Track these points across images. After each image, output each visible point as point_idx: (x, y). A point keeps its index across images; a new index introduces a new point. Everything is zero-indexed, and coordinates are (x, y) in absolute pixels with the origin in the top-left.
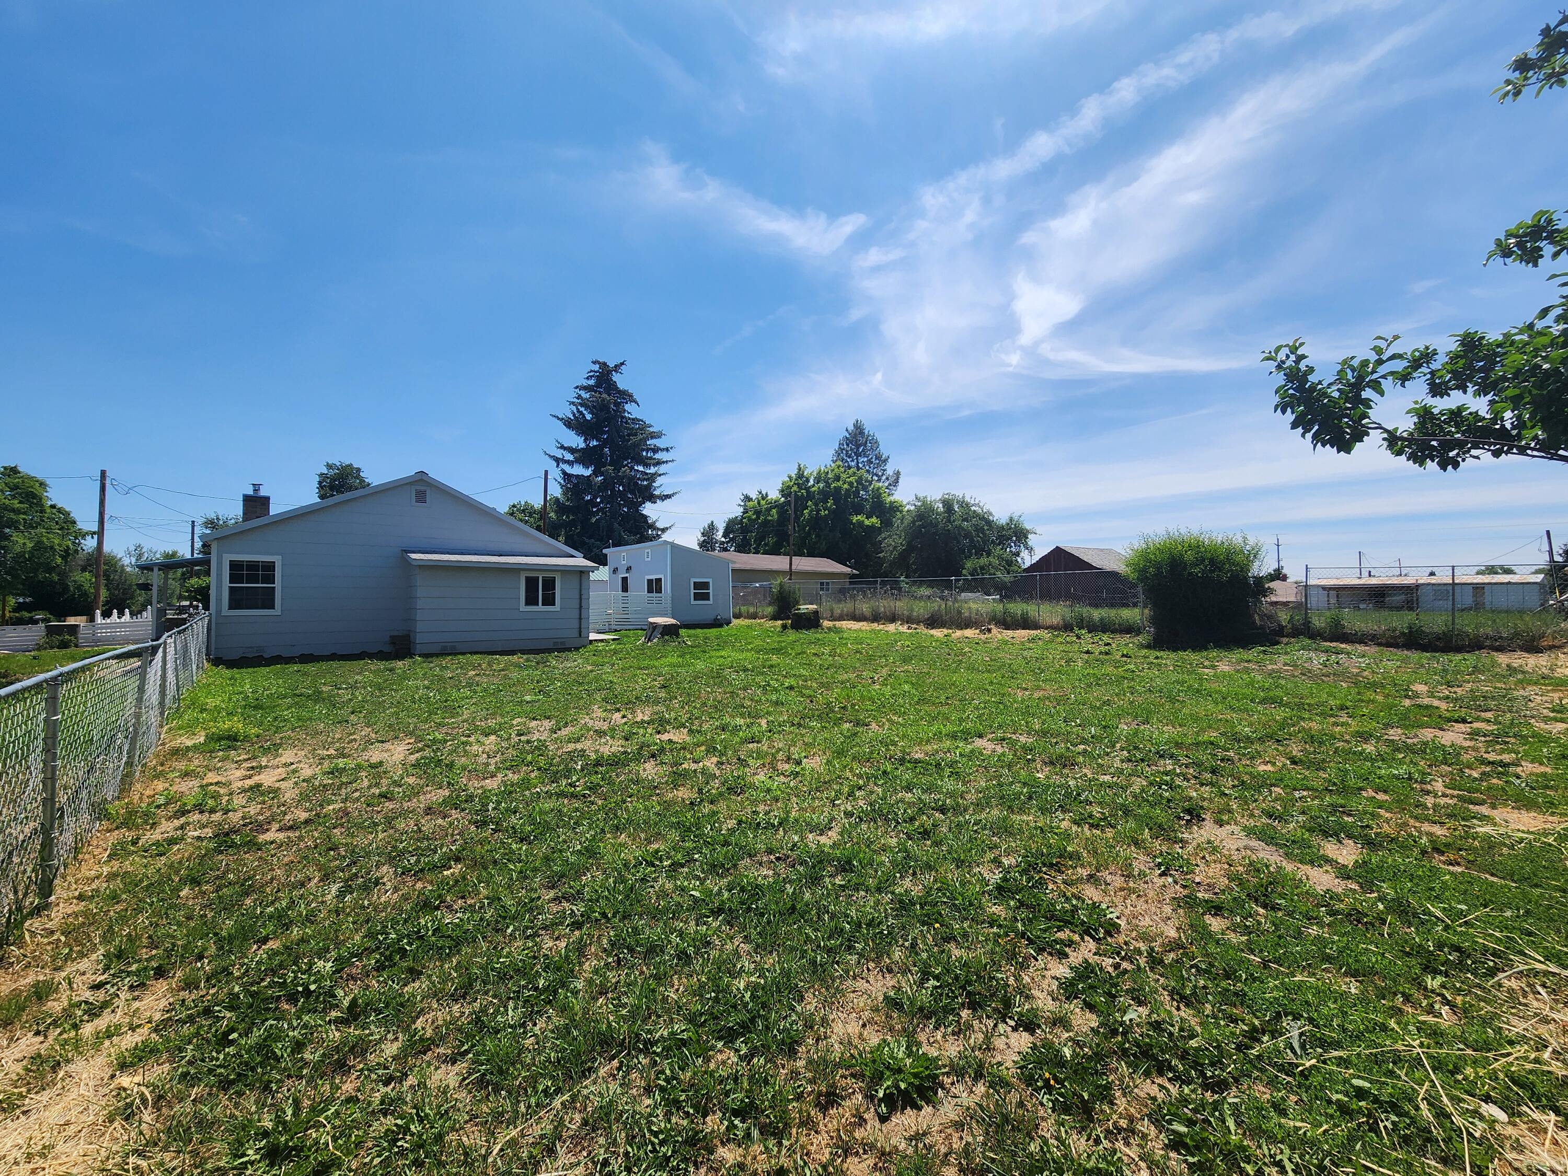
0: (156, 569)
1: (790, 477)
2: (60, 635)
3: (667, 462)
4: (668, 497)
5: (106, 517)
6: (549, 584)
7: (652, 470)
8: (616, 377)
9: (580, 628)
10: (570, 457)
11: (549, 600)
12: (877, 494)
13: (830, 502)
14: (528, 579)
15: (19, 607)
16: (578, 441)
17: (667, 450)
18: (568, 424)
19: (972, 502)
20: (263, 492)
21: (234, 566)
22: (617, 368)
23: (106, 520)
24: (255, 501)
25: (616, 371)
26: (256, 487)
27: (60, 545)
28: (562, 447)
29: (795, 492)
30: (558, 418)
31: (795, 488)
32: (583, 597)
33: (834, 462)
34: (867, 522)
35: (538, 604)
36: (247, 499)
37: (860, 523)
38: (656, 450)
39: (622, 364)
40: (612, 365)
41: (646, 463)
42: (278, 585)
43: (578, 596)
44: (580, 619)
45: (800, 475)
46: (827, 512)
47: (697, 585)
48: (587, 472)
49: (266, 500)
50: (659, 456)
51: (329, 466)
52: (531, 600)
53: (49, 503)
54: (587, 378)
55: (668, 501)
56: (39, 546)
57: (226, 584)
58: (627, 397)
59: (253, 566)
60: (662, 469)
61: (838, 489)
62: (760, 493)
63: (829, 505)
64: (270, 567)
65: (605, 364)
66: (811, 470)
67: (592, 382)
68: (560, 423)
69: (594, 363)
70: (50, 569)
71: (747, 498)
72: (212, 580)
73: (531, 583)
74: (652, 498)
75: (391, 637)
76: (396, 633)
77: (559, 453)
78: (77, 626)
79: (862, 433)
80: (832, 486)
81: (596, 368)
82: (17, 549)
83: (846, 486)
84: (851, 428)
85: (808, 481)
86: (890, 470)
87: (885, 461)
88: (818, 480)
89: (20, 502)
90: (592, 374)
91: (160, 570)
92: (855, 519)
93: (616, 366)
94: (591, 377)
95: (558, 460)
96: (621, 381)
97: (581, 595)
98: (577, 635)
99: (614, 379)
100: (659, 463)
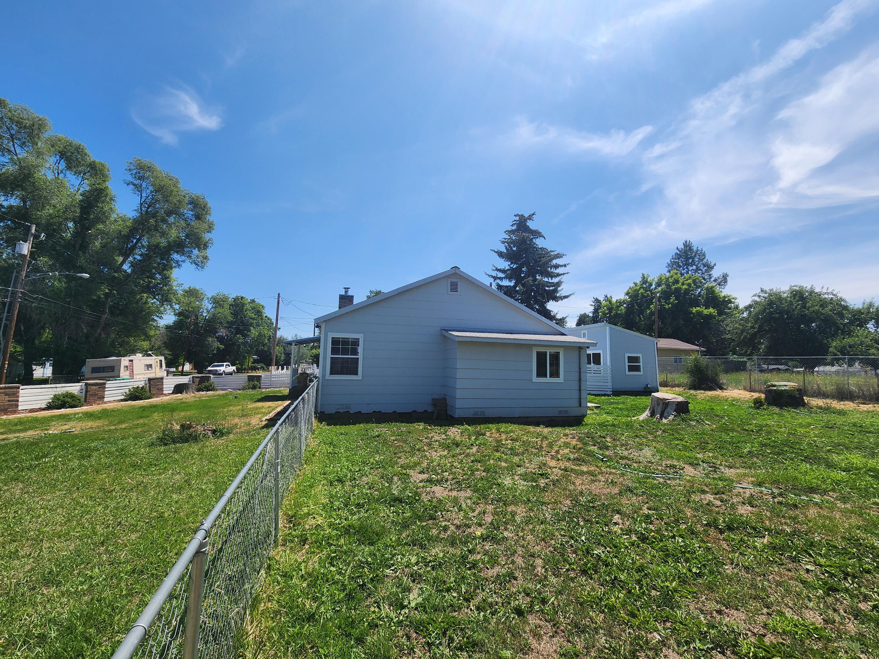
0: (293, 344)
1: (636, 284)
2: (253, 381)
3: (564, 274)
4: (566, 297)
5: (279, 317)
6: (555, 358)
7: (555, 280)
8: (529, 223)
9: (580, 399)
10: (502, 275)
11: (555, 374)
12: (711, 291)
13: (672, 299)
14: (538, 354)
15: (255, 361)
16: (505, 265)
17: (565, 266)
18: (500, 254)
20: (350, 293)
21: (335, 342)
22: (530, 217)
23: (279, 319)
24: (345, 299)
25: (530, 219)
26: (347, 289)
27: (267, 334)
28: (497, 270)
29: (642, 293)
30: (495, 252)
31: (642, 291)
32: (582, 370)
33: (669, 271)
34: (706, 312)
35: (546, 376)
36: (341, 297)
37: (699, 313)
38: (557, 266)
39: (533, 214)
40: (526, 216)
41: (552, 275)
42: (360, 356)
43: (577, 370)
44: (580, 390)
45: (644, 281)
46: (670, 306)
47: (631, 359)
48: (512, 284)
49: (352, 297)
50: (560, 270)
51: (371, 292)
52: (541, 373)
53: (265, 315)
54: (512, 225)
55: (565, 300)
56: (260, 335)
57: (329, 355)
58: (537, 234)
59: (345, 342)
60: (563, 278)
61: (678, 290)
62: (606, 296)
63: (671, 300)
64: (356, 342)
65: (522, 215)
66: (653, 277)
67: (514, 227)
68: (496, 254)
69: (515, 216)
70: (264, 345)
71: (597, 301)
72: (321, 351)
73: (541, 357)
74: (556, 299)
75: (432, 399)
76: (435, 397)
77: (494, 274)
78: (261, 376)
79: (691, 249)
80: (673, 287)
81: (517, 218)
82: (253, 336)
83: (685, 287)
84: (681, 246)
85: (651, 285)
86: (716, 273)
87: (712, 268)
88: (659, 285)
89: (255, 315)
90: (515, 222)
91: (295, 345)
92: (694, 310)
93: (529, 216)
94: (514, 224)
95: (495, 278)
96: (532, 225)
97: (580, 369)
98: (577, 405)
99: (528, 224)
100: (558, 275)
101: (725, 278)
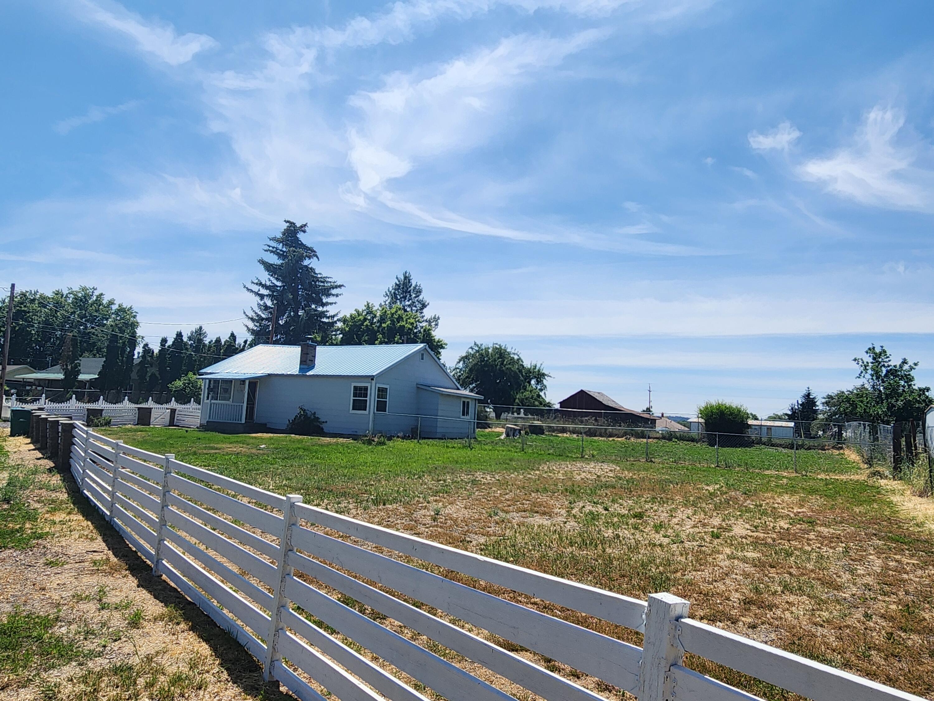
6: (468, 404)
8: (301, 236)
10: (264, 292)
11: (467, 413)
12: (427, 332)
14: (463, 402)
17: (339, 295)
19: (513, 351)
21: (379, 390)
22: (302, 228)
25: (302, 231)
31: (367, 322)
35: (465, 415)
39: (306, 225)
40: (298, 225)
41: (320, 303)
42: (388, 400)
45: (370, 311)
50: (331, 299)
52: (463, 413)
57: (376, 399)
58: (311, 253)
64: (386, 391)
65: (293, 223)
67: (283, 236)
69: (285, 221)
77: (256, 288)
80: (398, 324)
81: (287, 225)
85: (375, 317)
86: (428, 313)
87: (425, 306)
93: (301, 226)
94: (282, 232)
95: (255, 293)
99: (298, 236)
100: (327, 304)
101: (436, 319)
